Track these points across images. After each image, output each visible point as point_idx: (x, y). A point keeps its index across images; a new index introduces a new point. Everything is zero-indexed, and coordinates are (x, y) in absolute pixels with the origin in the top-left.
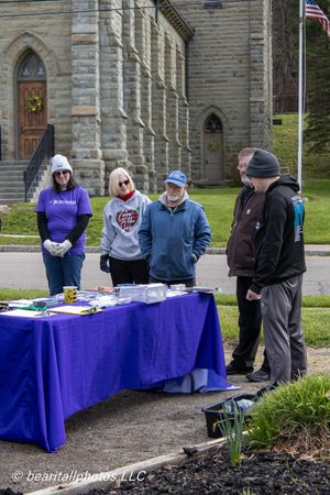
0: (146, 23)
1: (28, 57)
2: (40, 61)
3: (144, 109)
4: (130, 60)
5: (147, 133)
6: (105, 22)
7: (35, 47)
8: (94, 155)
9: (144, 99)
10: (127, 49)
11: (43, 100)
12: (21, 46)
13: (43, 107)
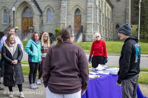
0: (104, 4)
1: (78, 10)
2: (80, 11)
3: (103, 23)
4: (100, 11)
5: (103, 28)
6: (95, 3)
7: (79, 8)
8: (92, 32)
9: (103, 20)
10: (100, 9)
11: (81, 20)
12: (76, 8)
13: (80, 22)
